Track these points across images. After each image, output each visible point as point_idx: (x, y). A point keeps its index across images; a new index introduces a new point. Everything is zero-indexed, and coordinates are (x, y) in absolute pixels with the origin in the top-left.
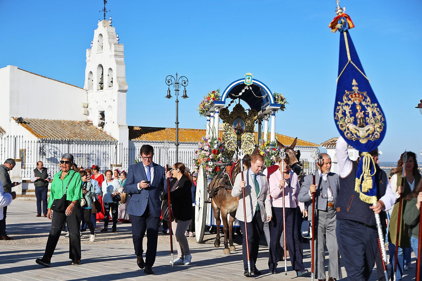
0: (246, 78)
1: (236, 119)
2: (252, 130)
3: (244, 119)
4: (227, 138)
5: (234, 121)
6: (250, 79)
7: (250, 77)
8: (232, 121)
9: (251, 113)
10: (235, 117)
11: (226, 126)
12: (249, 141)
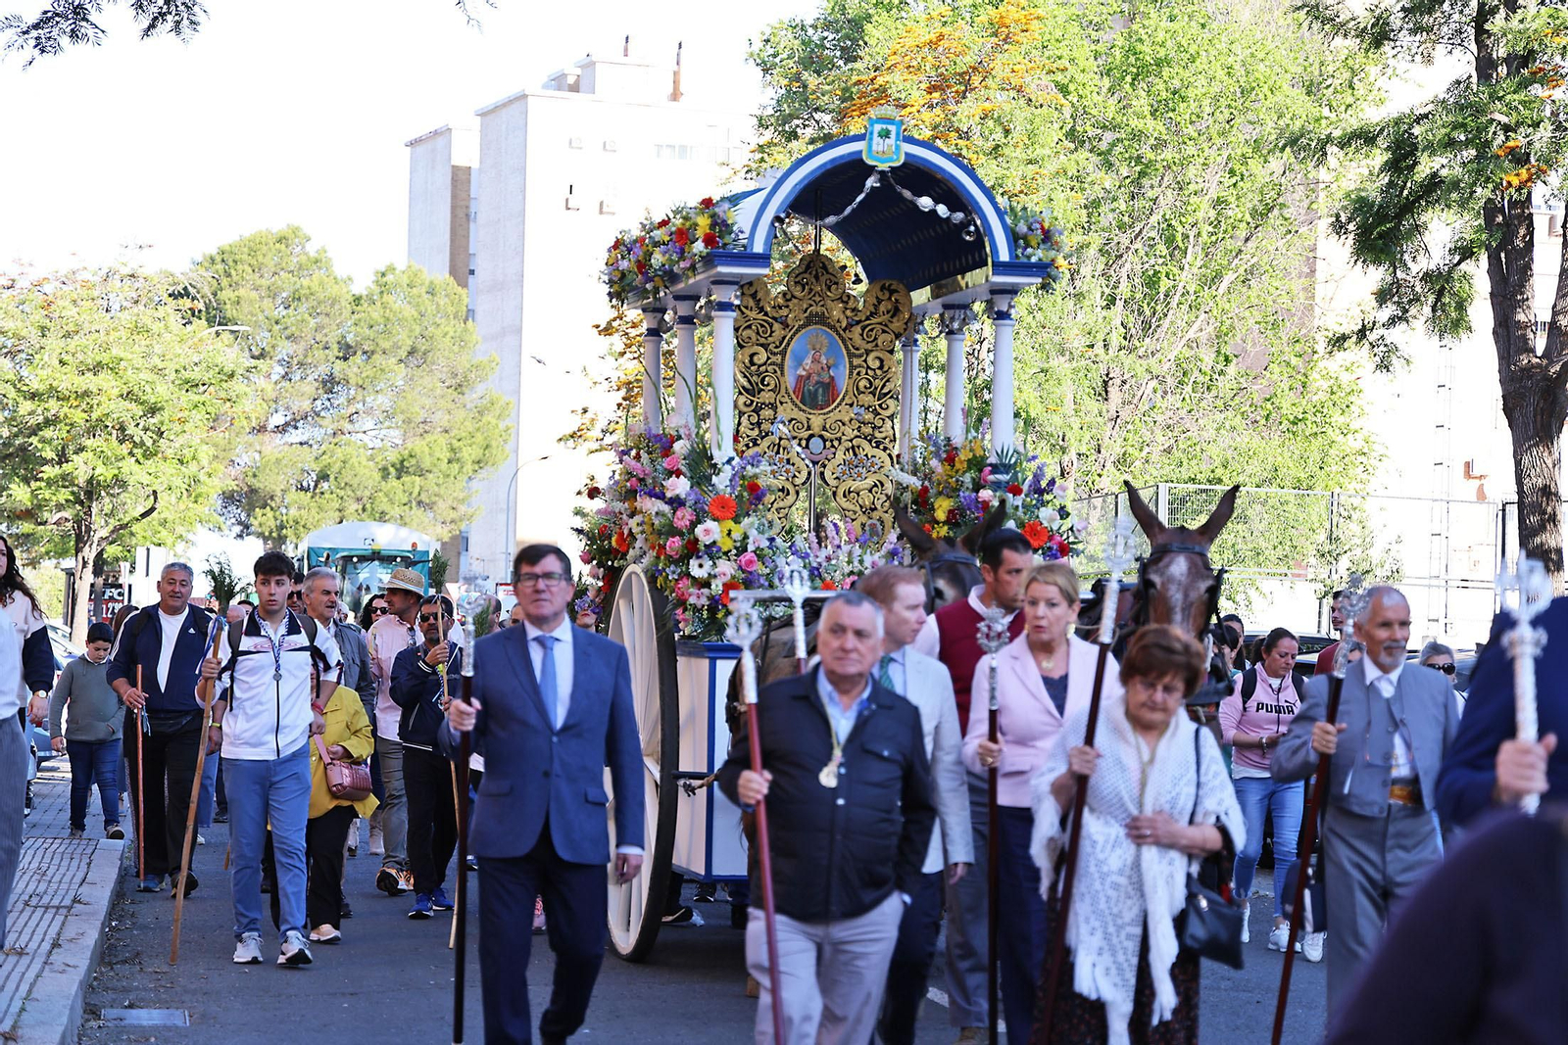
0: (871, 133)
1: (801, 327)
2: (884, 386)
3: (844, 330)
4: (759, 424)
5: (792, 338)
6: (893, 135)
7: (892, 128)
8: (784, 338)
9: (880, 301)
10: (794, 315)
11: (752, 363)
12: (865, 438)
